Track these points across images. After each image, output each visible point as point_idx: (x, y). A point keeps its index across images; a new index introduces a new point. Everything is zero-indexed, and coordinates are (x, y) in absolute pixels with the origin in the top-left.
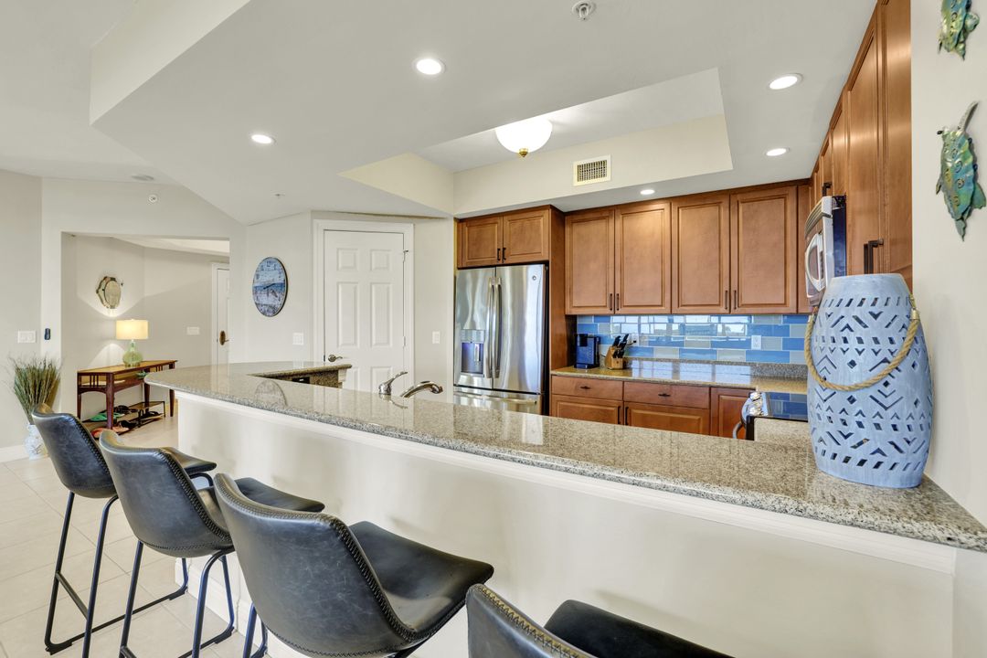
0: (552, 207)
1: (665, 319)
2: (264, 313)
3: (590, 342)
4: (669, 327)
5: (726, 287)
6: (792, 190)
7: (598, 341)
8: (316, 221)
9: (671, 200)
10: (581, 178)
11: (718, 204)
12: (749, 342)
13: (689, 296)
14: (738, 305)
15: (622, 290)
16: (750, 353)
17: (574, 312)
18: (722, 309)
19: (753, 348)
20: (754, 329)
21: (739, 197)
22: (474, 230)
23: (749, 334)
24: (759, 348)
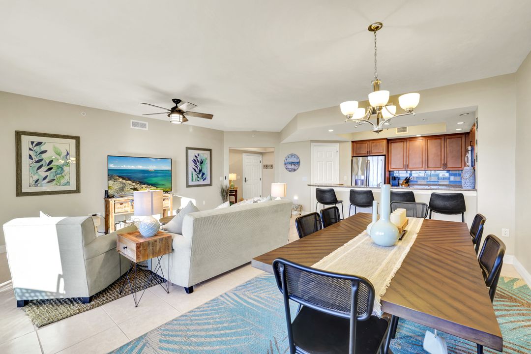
0: (386, 139)
1: (424, 172)
2: (290, 171)
3: (397, 179)
4: (425, 174)
5: (443, 163)
6: (464, 136)
7: (399, 179)
8: (312, 143)
9: (425, 137)
10: (398, 132)
11: (441, 139)
12: (449, 178)
13: (431, 165)
14: (446, 168)
15: (409, 163)
16: (450, 182)
17: (392, 170)
18: (442, 169)
19: (451, 180)
20: (451, 175)
21: (447, 137)
22: (358, 145)
23: (450, 176)
24: (453, 180)
